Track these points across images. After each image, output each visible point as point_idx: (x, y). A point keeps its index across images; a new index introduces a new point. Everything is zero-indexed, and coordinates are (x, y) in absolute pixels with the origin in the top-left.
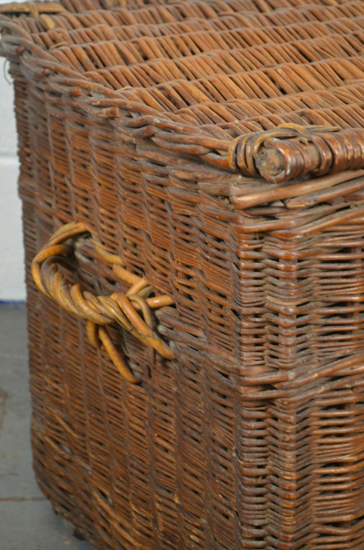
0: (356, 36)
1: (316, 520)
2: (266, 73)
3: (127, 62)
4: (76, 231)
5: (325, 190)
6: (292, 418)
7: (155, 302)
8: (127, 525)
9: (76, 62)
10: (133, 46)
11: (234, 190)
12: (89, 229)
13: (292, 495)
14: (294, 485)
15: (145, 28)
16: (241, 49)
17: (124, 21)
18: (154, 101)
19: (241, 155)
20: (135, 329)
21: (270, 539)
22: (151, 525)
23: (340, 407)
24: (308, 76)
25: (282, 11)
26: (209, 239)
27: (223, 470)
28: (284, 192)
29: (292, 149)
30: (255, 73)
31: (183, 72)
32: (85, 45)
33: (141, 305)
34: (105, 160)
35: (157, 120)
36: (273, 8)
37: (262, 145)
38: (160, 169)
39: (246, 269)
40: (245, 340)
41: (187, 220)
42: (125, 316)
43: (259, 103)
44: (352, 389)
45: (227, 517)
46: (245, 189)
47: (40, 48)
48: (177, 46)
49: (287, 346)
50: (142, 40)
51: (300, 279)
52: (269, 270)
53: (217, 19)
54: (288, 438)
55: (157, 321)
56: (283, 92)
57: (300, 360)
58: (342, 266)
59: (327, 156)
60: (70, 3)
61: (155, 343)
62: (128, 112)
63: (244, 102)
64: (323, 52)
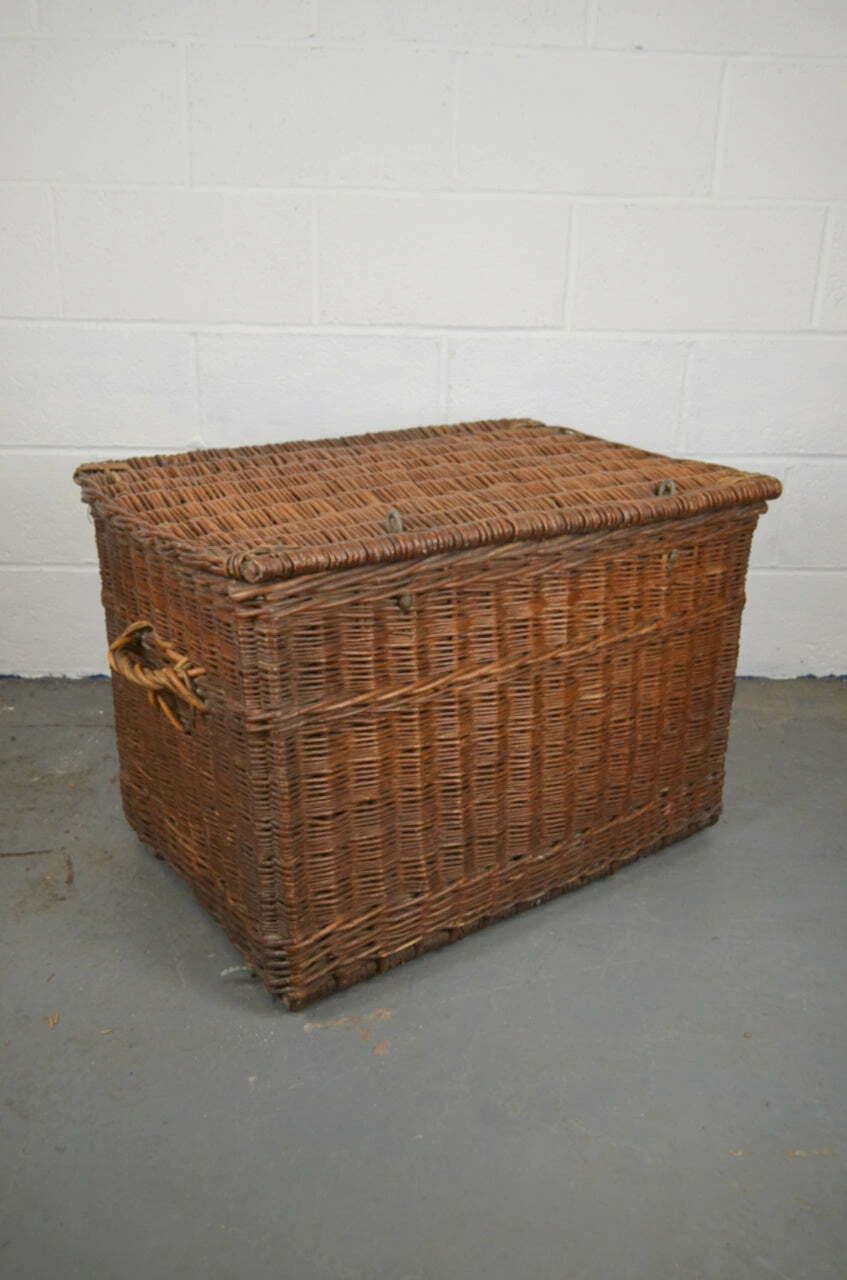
0: (335, 482)
1: (307, 815)
2: (264, 510)
3: (168, 504)
4: (140, 627)
5: (292, 587)
6: (282, 744)
7: (193, 672)
8: (189, 839)
9: (132, 507)
10: (173, 493)
11: (231, 589)
12: (150, 625)
13: (286, 797)
14: (287, 790)
15: (186, 479)
16: (253, 494)
17: (173, 475)
18: (182, 533)
19: (231, 566)
20: (179, 691)
21: (274, 830)
22: (202, 836)
23: (317, 735)
24: (292, 511)
25: (290, 464)
26: (221, 625)
27: (242, 786)
28: (263, 590)
29: (263, 561)
30: (258, 511)
31: (208, 511)
32: (141, 494)
33: (183, 674)
34: (157, 575)
35: (179, 545)
36: (285, 462)
37: (244, 560)
38: (189, 579)
39: (244, 643)
40: (247, 691)
41: (209, 613)
42: (171, 682)
43: (254, 532)
44: (325, 722)
45: (247, 819)
46: (238, 589)
47: (107, 497)
48: (207, 493)
49: (274, 694)
50: (180, 490)
51: (280, 648)
52: (259, 643)
53: (241, 471)
54: (280, 757)
55: (196, 686)
56: (275, 523)
57: (285, 704)
58: (311, 639)
59: (288, 565)
60: (134, 463)
61: (194, 701)
62: (163, 539)
63: (243, 530)
64: (309, 495)
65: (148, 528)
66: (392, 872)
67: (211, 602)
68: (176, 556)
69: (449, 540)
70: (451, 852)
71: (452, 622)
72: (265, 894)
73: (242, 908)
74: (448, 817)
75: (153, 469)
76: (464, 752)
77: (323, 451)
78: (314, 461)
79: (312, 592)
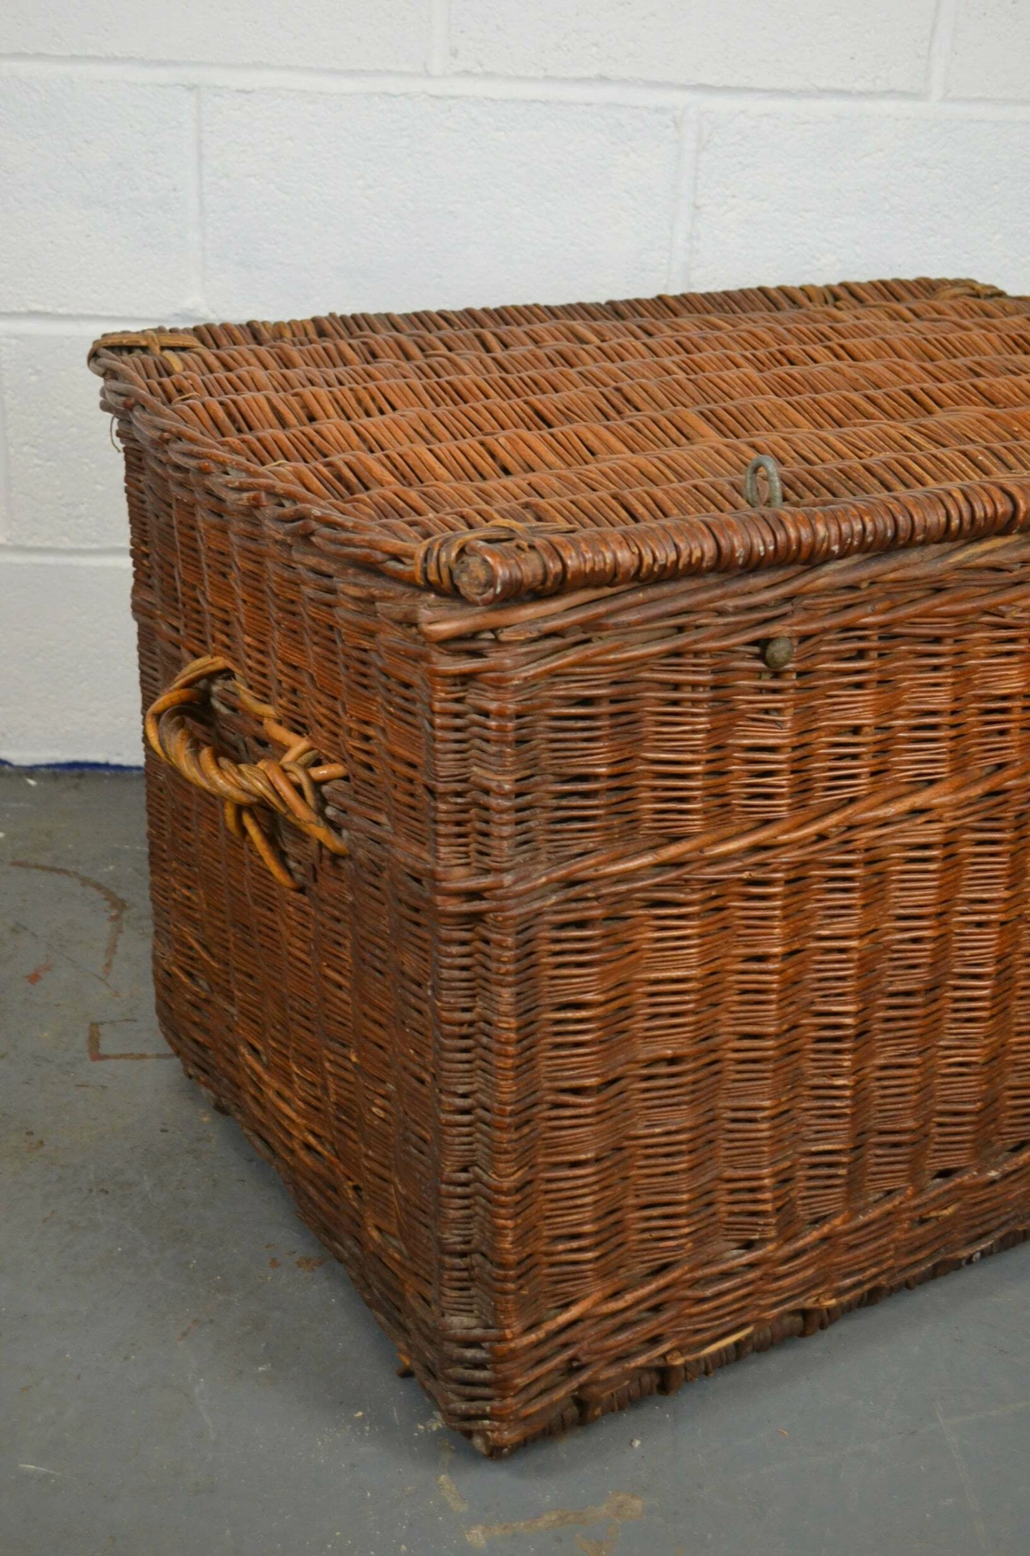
0: (618, 389)
1: (547, 1085)
2: (482, 444)
3: (284, 424)
4: (211, 668)
5: (553, 616)
6: (510, 941)
7: (320, 772)
8: (287, 1093)
9: (209, 423)
10: (293, 400)
11: (425, 614)
12: (230, 665)
13: (511, 1049)
14: (512, 1035)
15: (314, 372)
16: (452, 408)
17: (286, 362)
18: (316, 484)
19: (432, 565)
20: (291, 811)
21: (480, 1112)
22: (319, 1093)
23: (581, 924)
24: (543, 449)
25: (517, 351)
26: (392, 684)
27: (415, 1015)
28: (495, 618)
29: (504, 557)
30: (470, 443)
31: (364, 440)
32: (224, 398)
33: (300, 776)
34: (251, 566)
35: (317, 512)
36: (506, 346)
37: (462, 551)
38: (326, 581)
39: (444, 728)
40: (442, 829)
41: (363, 656)
42: (277, 793)
43: (467, 488)
44: (597, 898)
45: (422, 1082)
46: (439, 613)
47: (156, 402)
48: (359, 401)
49: (502, 838)
50: (307, 392)
51: (520, 742)
52: (476, 729)
53: (421, 361)
54: (504, 969)
55: (323, 801)
56: (507, 472)
57: (520, 859)
58: (581, 724)
59: (555, 567)
60: (208, 335)
61: (320, 832)
62: (279, 498)
63: (447, 486)
64: (568, 414)
65: (248, 471)
66: (705, 1199)
67: (371, 634)
68: (306, 537)
69: (884, 524)
70: (826, 1161)
71: (866, 696)
72: (452, 1238)
73: (395, 1249)
74: (823, 1092)
75: (246, 348)
76: (866, 966)
77: (579, 326)
78: (564, 345)
79: (593, 627)
